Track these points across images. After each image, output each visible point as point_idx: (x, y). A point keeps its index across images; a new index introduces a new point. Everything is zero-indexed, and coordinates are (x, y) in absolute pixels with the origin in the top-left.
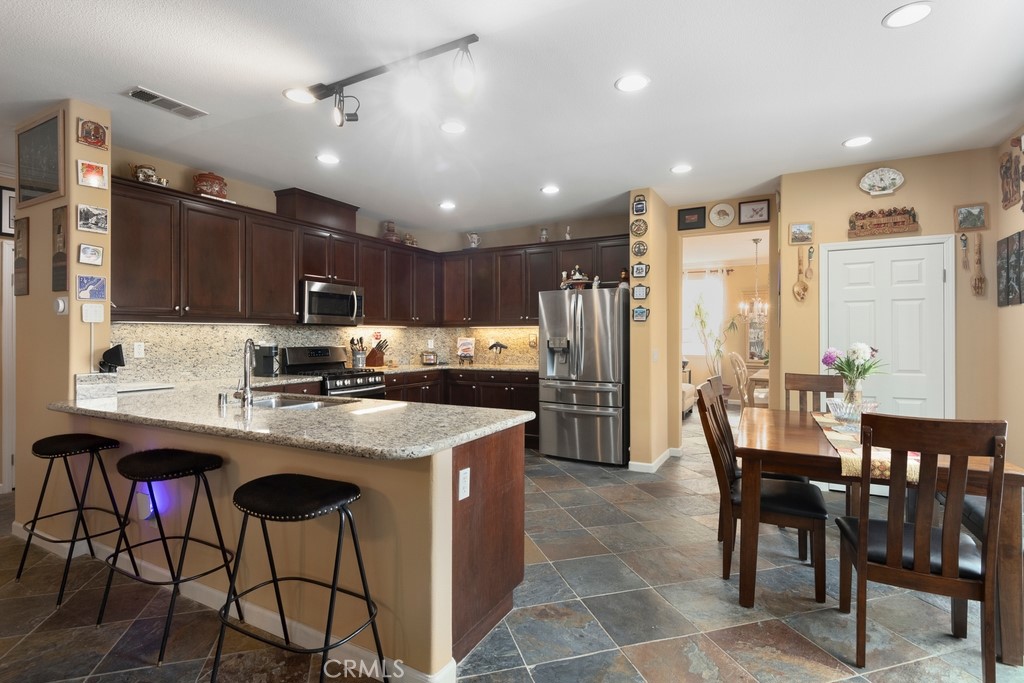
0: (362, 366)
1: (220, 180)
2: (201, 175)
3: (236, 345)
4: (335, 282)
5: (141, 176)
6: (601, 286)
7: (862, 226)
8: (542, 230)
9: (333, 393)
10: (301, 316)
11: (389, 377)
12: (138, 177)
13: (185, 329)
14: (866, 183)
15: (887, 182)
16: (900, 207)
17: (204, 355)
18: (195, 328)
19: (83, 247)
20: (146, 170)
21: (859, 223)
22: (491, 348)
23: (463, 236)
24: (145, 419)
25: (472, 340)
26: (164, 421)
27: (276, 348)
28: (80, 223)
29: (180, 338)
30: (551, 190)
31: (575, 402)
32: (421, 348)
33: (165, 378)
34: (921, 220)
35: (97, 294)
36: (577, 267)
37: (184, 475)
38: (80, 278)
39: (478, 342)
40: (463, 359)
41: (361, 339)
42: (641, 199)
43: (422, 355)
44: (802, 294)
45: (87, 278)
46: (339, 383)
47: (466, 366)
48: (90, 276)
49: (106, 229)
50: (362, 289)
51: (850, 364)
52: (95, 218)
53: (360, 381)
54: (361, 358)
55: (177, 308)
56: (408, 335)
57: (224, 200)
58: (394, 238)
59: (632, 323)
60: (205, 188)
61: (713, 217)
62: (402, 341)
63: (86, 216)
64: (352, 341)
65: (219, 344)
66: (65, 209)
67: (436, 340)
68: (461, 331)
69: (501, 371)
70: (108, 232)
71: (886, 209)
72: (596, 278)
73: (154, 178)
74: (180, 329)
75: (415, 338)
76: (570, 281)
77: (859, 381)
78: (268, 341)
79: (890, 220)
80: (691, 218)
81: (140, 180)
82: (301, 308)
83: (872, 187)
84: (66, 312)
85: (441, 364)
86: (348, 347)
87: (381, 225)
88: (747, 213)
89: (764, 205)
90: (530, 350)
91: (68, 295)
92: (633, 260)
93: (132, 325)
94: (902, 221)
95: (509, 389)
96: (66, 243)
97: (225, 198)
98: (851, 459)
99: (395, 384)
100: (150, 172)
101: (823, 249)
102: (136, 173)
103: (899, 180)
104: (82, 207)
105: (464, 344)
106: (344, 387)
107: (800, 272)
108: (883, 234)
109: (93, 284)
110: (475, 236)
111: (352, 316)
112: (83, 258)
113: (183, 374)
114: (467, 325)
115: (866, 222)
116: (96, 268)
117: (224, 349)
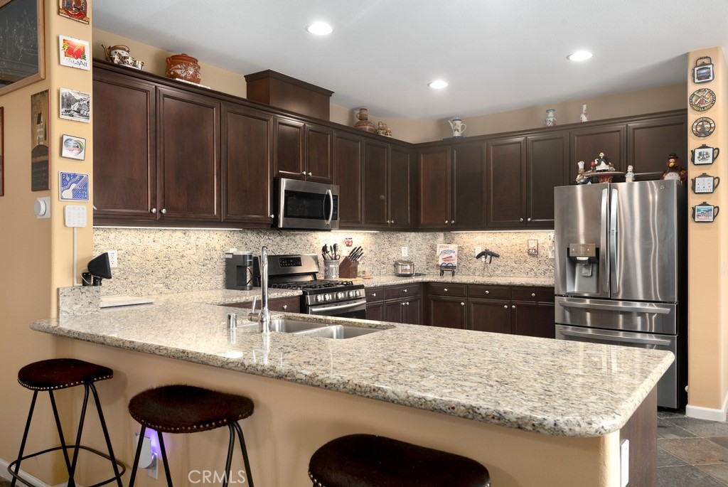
0: (335, 277)
1: (194, 61)
2: (175, 57)
3: (208, 253)
4: (310, 179)
5: (117, 60)
8: (548, 111)
9: (314, 310)
10: (276, 220)
11: (369, 291)
12: (112, 59)
13: (157, 235)
17: (176, 264)
18: (167, 233)
19: (65, 138)
20: (120, 51)
22: (479, 256)
23: (443, 123)
24: (159, 348)
25: (453, 247)
26: (183, 352)
27: (250, 256)
28: (62, 110)
29: (153, 245)
30: (581, 56)
31: (589, 324)
32: (394, 256)
33: (138, 290)
35: (79, 194)
36: (602, 155)
37: (218, 426)
38: (63, 174)
39: (461, 249)
40: (443, 269)
41: (335, 246)
42: (705, 63)
43: (396, 265)
45: (69, 175)
46: (320, 298)
47: (448, 278)
48: (72, 172)
49: (87, 117)
50: (336, 188)
52: (77, 104)
53: (341, 295)
54: (334, 267)
55: (154, 210)
56: (378, 240)
57: (199, 85)
58: (368, 127)
59: (691, 225)
60: (179, 72)
62: (373, 248)
63: (67, 102)
64: (324, 249)
65: (191, 252)
66: (45, 93)
67: (410, 247)
68: (441, 236)
69: (498, 285)
70: (90, 121)
72: (630, 168)
73: (130, 60)
74: (152, 235)
75: (387, 245)
76: (590, 173)
78: (239, 248)
81: (116, 62)
82: (276, 210)
84: (47, 216)
85: (417, 275)
86: (319, 254)
87: (352, 113)
90: (529, 259)
91: (50, 195)
92: (694, 143)
93: (104, 230)
95: (510, 307)
96: (47, 134)
97: (199, 83)
99: (375, 299)
100: (124, 54)
102: (110, 54)
104: (64, 91)
105: (444, 252)
106: (325, 303)
109: (76, 182)
110: (458, 123)
111: (327, 219)
112: (66, 153)
113: (155, 286)
114: (447, 229)
116: (78, 163)
117: (195, 258)
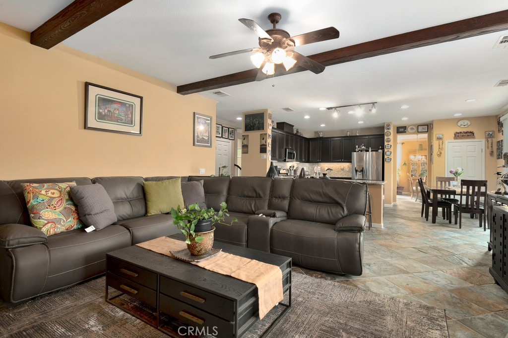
6: (372, 151)
7: (458, 136)
14: (459, 124)
15: (466, 124)
16: (469, 131)
21: (458, 135)
22: (327, 170)
25: (319, 167)
34: (475, 135)
35: (270, 154)
36: (362, 144)
38: (269, 150)
39: (322, 168)
40: (316, 173)
42: (388, 125)
44: (440, 155)
51: (456, 173)
59: (385, 163)
61: (409, 129)
63: (270, 136)
71: (465, 131)
72: (370, 148)
75: (301, 166)
76: (360, 149)
77: (459, 177)
79: (467, 134)
80: (401, 130)
82: (286, 157)
83: (461, 125)
84: (266, 158)
86: (288, 168)
88: (420, 129)
89: (426, 127)
91: (266, 154)
92: (386, 143)
94: (470, 135)
98: (458, 190)
101: (446, 142)
103: (469, 123)
105: (316, 169)
107: (439, 148)
108: (464, 138)
111: (294, 159)
112: (269, 145)
115: (459, 135)
